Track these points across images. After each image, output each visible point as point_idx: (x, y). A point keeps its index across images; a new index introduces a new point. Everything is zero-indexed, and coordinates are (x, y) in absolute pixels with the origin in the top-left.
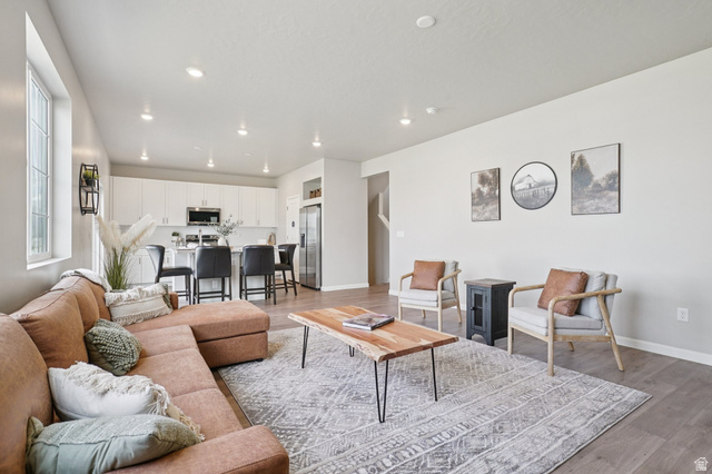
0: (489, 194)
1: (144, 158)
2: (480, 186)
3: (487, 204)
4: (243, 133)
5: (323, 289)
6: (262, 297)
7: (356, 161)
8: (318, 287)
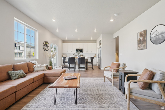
0: (143, 40)
1: (66, 39)
2: (140, 37)
3: (142, 44)
4: (76, 31)
5: (102, 69)
6: (84, 69)
7: (112, 34)
8: (100, 68)
